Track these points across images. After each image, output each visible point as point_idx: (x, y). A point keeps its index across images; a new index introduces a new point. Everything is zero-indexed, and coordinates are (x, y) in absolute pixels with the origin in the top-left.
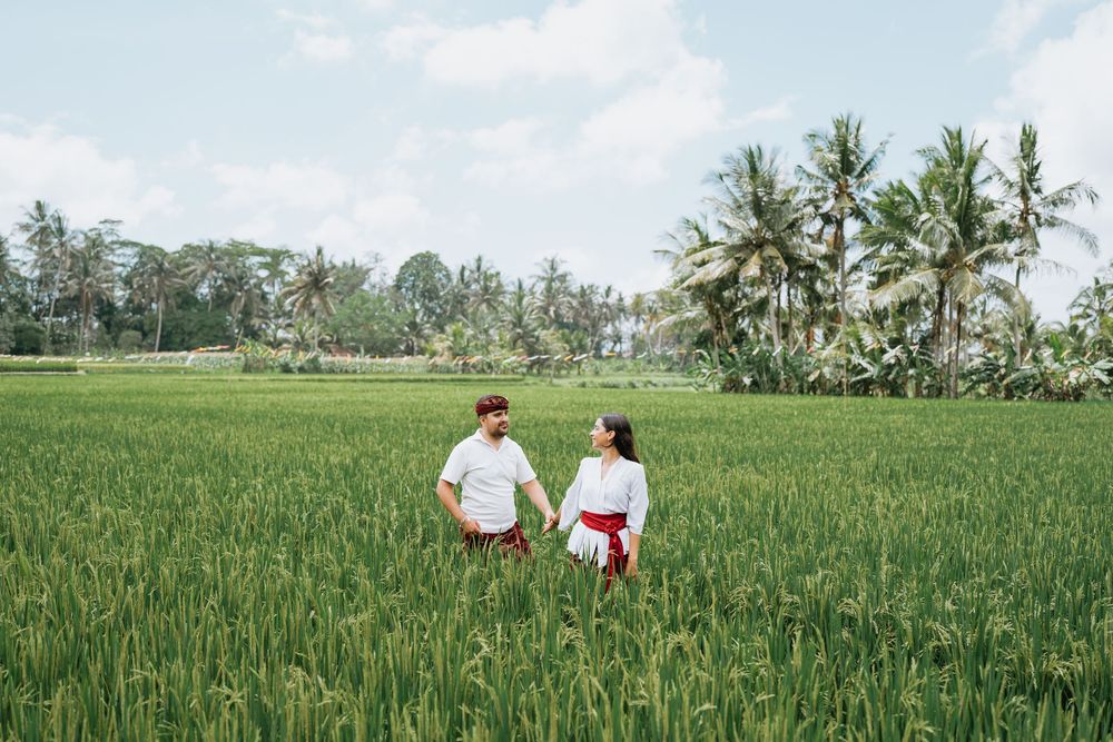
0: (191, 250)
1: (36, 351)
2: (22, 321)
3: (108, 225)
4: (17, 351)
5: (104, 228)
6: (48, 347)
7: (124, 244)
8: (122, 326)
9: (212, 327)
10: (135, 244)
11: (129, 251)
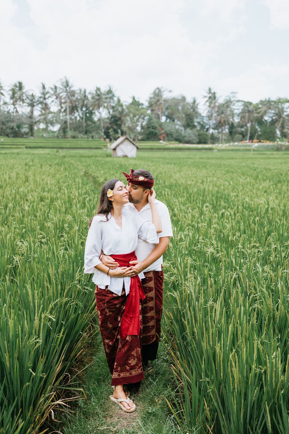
0: (262, 102)
1: (205, 143)
2: (202, 132)
3: (233, 94)
4: (199, 143)
5: (231, 95)
6: (209, 141)
7: (238, 101)
8: (236, 133)
9: (268, 133)
10: (242, 101)
11: (240, 104)
